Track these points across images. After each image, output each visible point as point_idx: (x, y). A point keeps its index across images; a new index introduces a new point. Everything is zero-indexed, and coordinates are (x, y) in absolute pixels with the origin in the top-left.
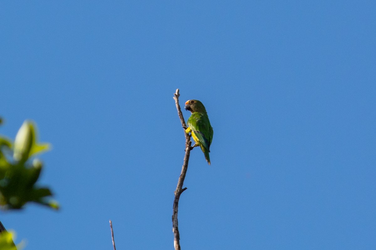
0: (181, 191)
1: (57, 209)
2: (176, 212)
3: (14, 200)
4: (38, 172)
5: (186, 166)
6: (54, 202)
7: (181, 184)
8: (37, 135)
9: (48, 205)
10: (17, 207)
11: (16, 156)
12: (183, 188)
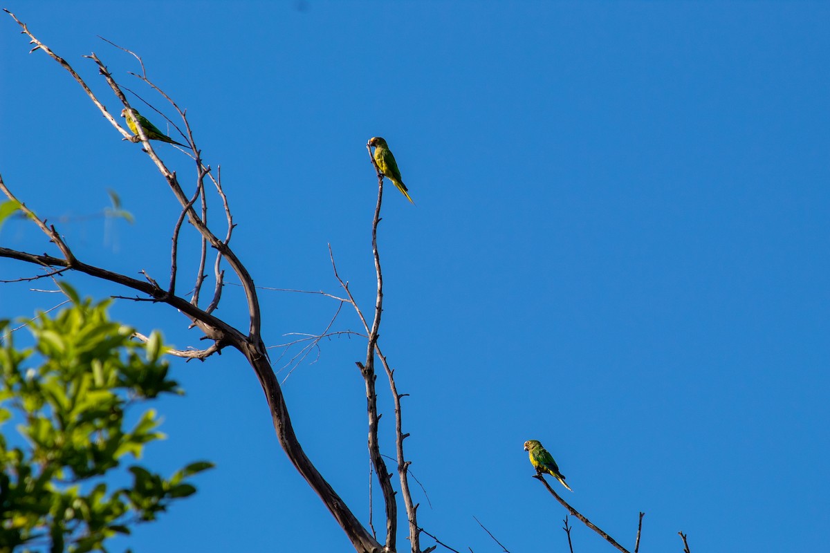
0: (378, 221)
1: (183, 394)
2: (374, 238)
3: (150, 392)
4: (165, 370)
5: (380, 201)
6: (180, 390)
7: (378, 216)
8: (164, 339)
9: (175, 393)
10: (153, 396)
11: (148, 358)
12: (379, 218)
